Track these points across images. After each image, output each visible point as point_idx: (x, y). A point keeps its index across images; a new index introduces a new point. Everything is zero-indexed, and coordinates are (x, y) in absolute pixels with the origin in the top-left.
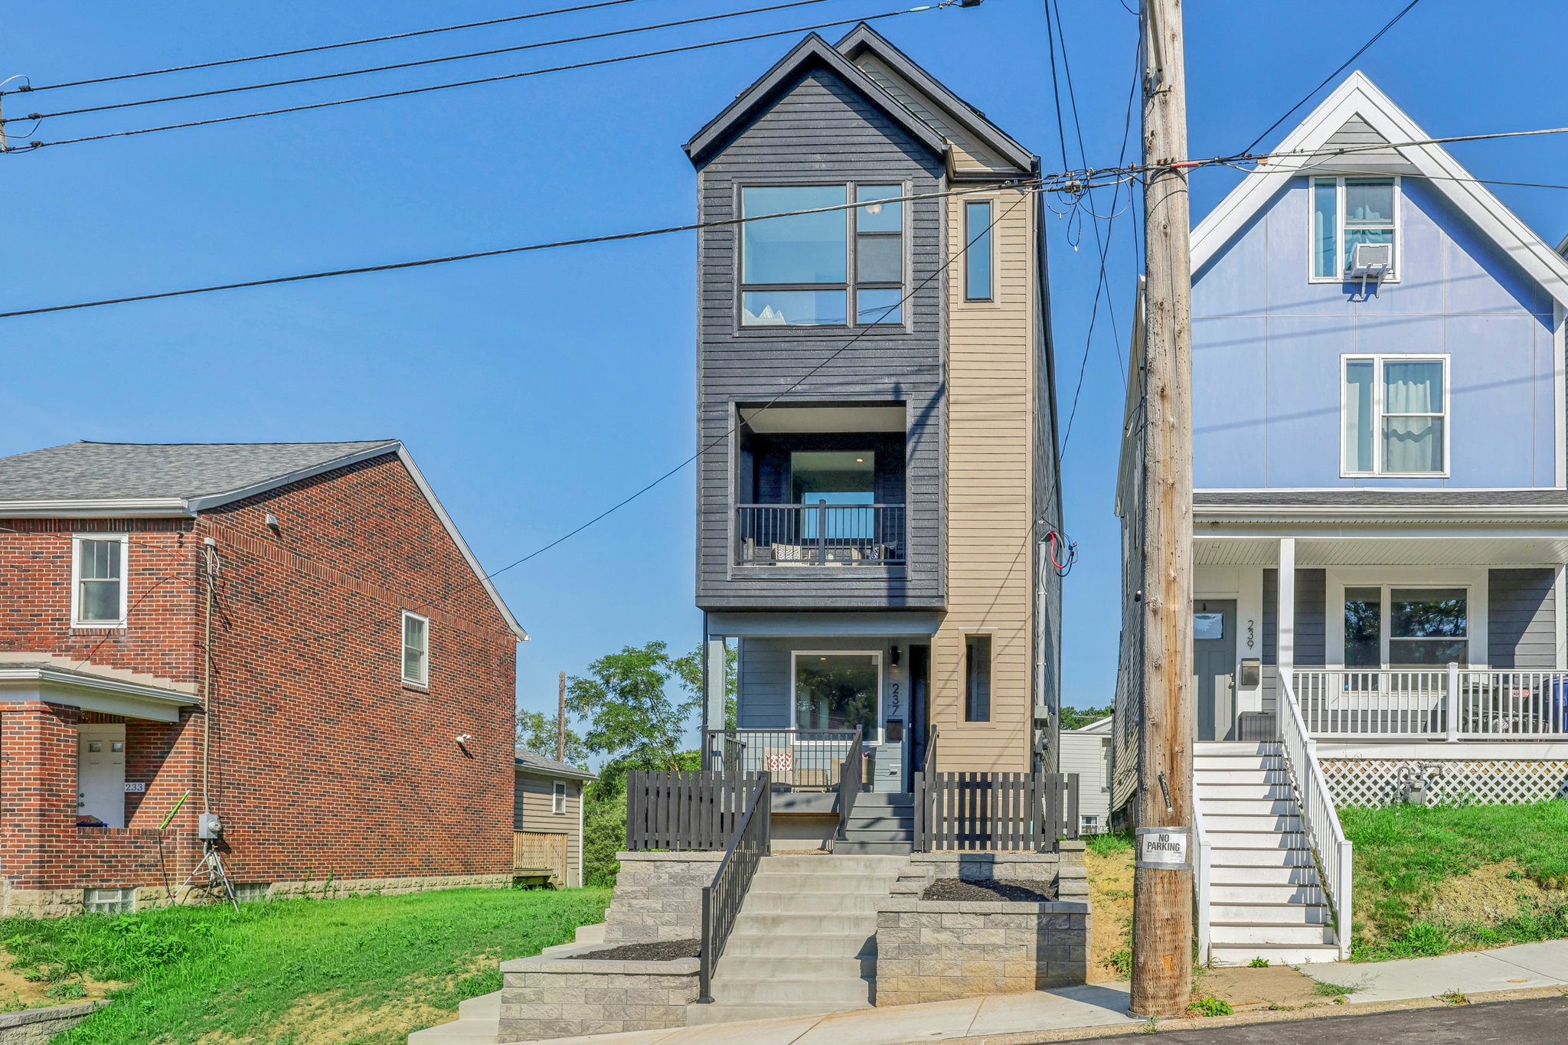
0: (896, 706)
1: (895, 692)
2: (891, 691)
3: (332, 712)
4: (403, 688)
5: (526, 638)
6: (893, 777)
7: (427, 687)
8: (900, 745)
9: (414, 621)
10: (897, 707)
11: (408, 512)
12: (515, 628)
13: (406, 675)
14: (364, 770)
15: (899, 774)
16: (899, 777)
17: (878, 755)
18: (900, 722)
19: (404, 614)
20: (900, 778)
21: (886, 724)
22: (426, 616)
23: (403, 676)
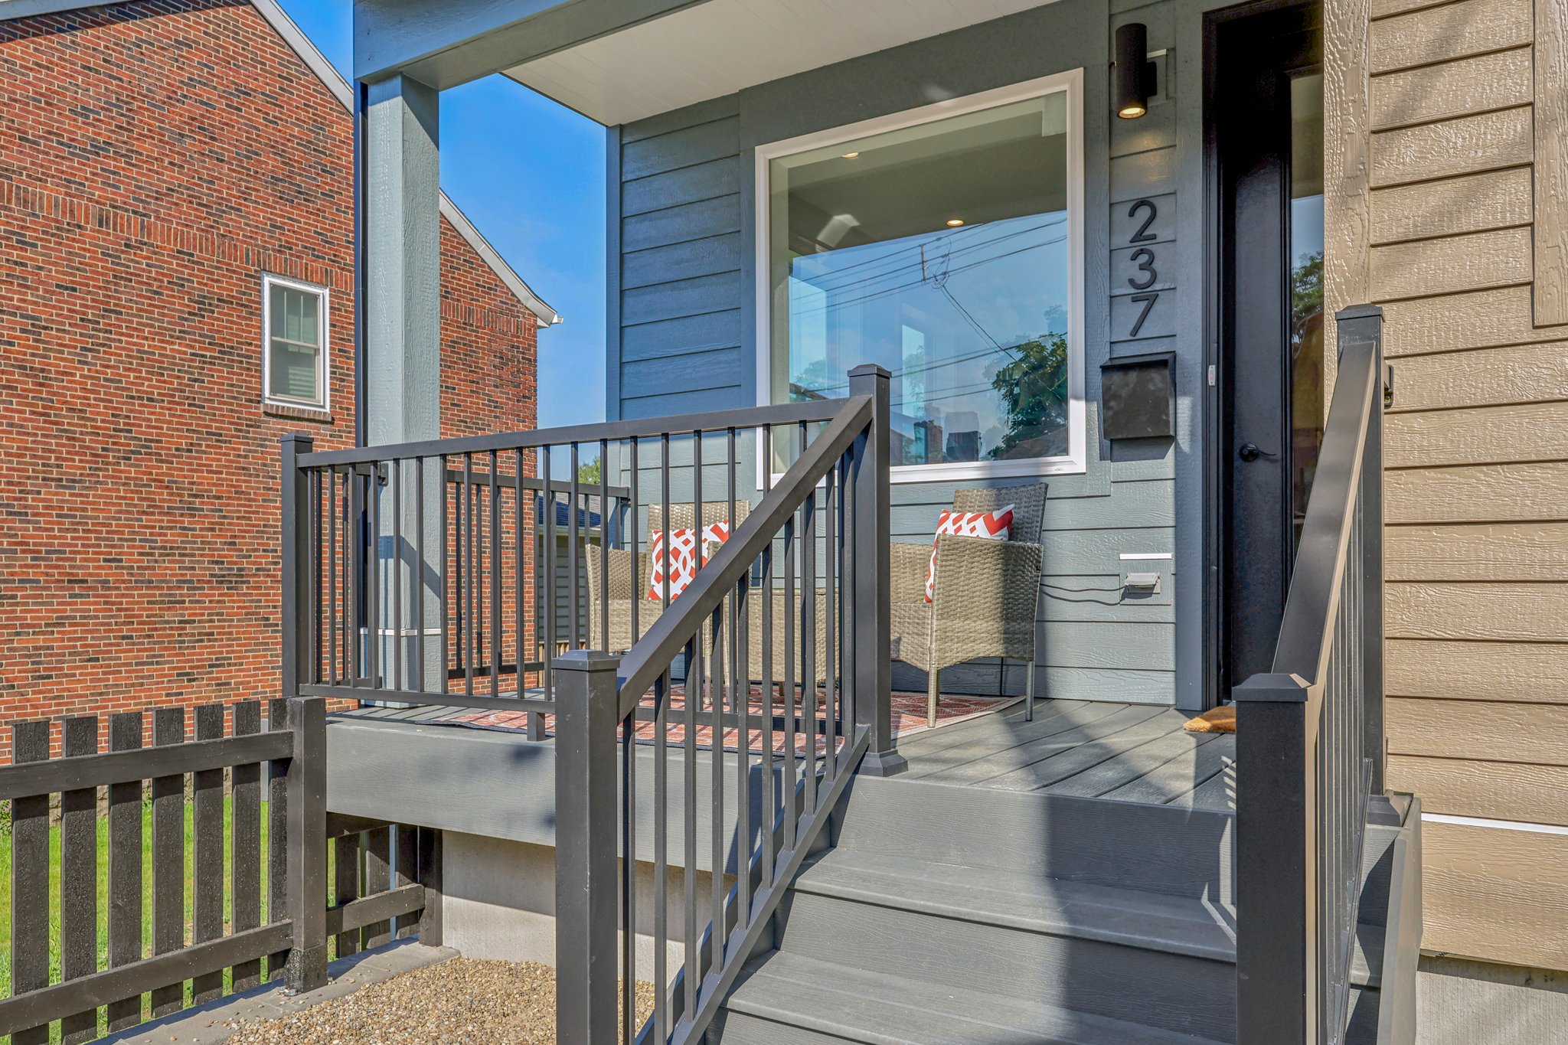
0: (1146, 296)
1: (1139, 237)
2: (1123, 238)
3: (76, 467)
4: (267, 414)
5: (555, 320)
6: (1134, 611)
7: (328, 410)
8: (1166, 465)
9: (294, 294)
10: (1152, 299)
11: (273, 100)
12: (532, 304)
13: (273, 391)
14: (169, 569)
15: (1166, 593)
16: (1164, 606)
17: (1060, 514)
18: (1164, 364)
19: (267, 280)
20: (1170, 615)
21: (1098, 378)
22: (321, 284)
23: (267, 393)
